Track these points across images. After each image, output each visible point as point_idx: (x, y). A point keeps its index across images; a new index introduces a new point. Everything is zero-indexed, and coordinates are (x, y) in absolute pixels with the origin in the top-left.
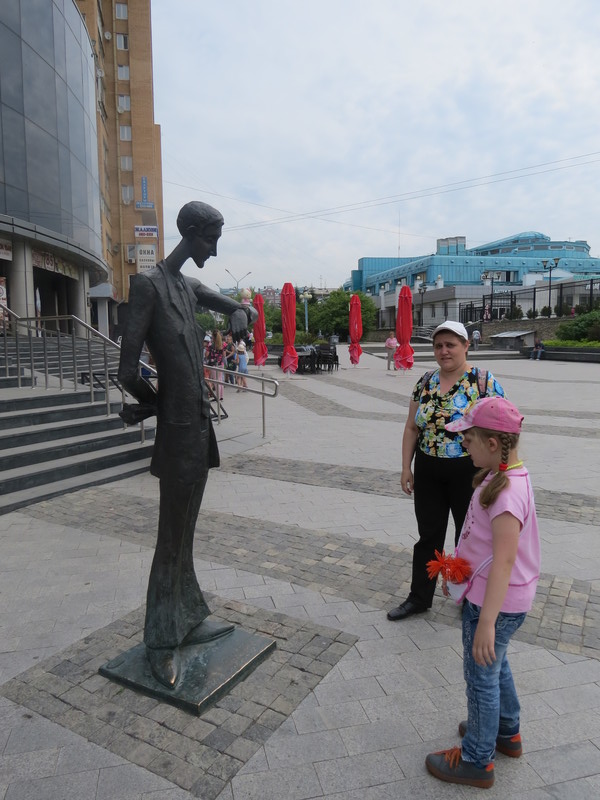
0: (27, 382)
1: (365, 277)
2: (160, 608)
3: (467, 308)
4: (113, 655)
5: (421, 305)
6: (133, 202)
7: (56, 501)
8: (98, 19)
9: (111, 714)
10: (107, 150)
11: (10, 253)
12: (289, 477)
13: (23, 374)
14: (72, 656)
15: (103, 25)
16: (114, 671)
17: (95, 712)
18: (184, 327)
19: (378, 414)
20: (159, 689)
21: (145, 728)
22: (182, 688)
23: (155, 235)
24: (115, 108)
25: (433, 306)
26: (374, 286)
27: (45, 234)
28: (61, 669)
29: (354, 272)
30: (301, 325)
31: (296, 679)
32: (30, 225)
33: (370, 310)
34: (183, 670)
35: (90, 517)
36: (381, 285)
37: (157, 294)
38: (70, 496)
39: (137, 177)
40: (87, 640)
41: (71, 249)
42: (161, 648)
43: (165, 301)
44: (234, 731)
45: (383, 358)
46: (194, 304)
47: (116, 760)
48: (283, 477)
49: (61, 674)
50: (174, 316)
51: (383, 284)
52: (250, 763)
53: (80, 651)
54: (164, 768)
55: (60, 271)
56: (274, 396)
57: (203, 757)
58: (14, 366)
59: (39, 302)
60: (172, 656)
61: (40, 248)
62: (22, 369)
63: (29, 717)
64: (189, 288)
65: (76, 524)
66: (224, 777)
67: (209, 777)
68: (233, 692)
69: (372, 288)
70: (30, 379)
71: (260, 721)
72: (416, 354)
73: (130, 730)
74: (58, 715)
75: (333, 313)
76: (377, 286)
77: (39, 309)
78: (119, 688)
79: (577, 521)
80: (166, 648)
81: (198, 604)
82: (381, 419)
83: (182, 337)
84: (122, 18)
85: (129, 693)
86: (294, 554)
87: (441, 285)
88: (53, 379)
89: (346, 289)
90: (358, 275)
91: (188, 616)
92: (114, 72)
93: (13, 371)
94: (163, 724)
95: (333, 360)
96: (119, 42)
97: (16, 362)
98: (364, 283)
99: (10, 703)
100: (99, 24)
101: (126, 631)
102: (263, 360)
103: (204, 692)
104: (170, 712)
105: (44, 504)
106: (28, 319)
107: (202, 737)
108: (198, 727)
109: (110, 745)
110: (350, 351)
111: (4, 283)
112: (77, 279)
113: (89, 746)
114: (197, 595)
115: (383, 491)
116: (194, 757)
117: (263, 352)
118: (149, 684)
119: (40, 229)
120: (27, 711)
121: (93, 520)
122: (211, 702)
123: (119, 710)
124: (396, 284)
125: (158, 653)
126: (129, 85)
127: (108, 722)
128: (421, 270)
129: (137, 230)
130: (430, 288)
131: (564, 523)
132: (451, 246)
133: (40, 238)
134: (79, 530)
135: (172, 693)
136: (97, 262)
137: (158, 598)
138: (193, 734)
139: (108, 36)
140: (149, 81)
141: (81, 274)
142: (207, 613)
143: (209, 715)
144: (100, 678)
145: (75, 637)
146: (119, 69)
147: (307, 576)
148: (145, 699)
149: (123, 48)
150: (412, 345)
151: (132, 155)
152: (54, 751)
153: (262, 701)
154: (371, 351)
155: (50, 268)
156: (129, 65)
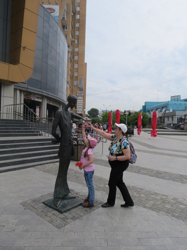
0: (40, 135)
1: (146, 108)
2: (57, 188)
3: (180, 119)
4: (46, 200)
5: (164, 117)
6: (77, 85)
7: (43, 166)
8: (71, 35)
9: (43, 211)
10: (71, 70)
11: (41, 100)
12: (105, 165)
13: (39, 133)
14: (38, 199)
15: (72, 37)
16: (46, 203)
17: (39, 210)
18: (67, 123)
19: (139, 150)
20: (55, 207)
21: (49, 214)
22: (60, 208)
23: (83, 94)
24: (74, 59)
25: (168, 117)
26: (150, 111)
27: (51, 95)
28: (34, 201)
29: (143, 106)
30: (125, 122)
31: (87, 210)
32: (47, 93)
33: (147, 118)
34: (61, 204)
35: (50, 170)
36: (152, 110)
37: (61, 115)
38: (46, 165)
39: (79, 78)
40: (41, 196)
41: (57, 99)
42: (57, 198)
43: (63, 117)
44: (69, 218)
45: (149, 133)
46: (70, 117)
47: (41, 219)
48: (103, 165)
49: (34, 202)
50: (65, 120)
51: (153, 110)
52: (70, 224)
53: (39, 198)
54: (51, 222)
55: (54, 105)
56: (105, 142)
57: (60, 221)
58: (38, 130)
59: (48, 113)
60: (59, 200)
61: (49, 99)
62: (40, 131)
63: (25, 209)
64: (70, 114)
65: (46, 172)
66: (63, 225)
67: (60, 225)
68: (71, 210)
69: (149, 111)
70: (41, 134)
71: (75, 217)
72: (158, 132)
73: (46, 214)
74: (31, 209)
75: (135, 119)
76: (151, 111)
77: (48, 115)
78: (46, 206)
79: (185, 183)
80: (58, 198)
81: (67, 190)
82: (140, 151)
83: (66, 125)
84: (77, 34)
85: (48, 207)
86: (98, 184)
87: (171, 111)
88: (47, 134)
89: (141, 111)
90: (144, 107)
91: (64, 192)
92: (74, 49)
93: (37, 132)
94: (54, 214)
95: (132, 133)
96: (76, 41)
97: (38, 129)
98: (146, 109)
99: (22, 206)
100: (71, 37)
101: (51, 195)
102: (111, 132)
103: (64, 209)
104: (56, 212)
105: (39, 166)
106: (44, 118)
107: (61, 218)
108: (61, 216)
109: (41, 216)
110: (138, 131)
111: (39, 108)
112: (59, 107)
113: (36, 216)
114: (67, 187)
115: (130, 171)
116: (58, 221)
117: (111, 130)
118: (52, 206)
119: (49, 93)
120: (25, 208)
121: (50, 171)
122: (65, 211)
123: (45, 210)
124: (157, 110)
125: (56, 199)
126: (78, 53)
127: (42, 212)
128: (165, 106)
129: (78, 93)
130: (167, 112)
131: (180, 183)
132: (176, 98)
133: (49, 96)
134: (46, 173)
135: (57, 208)
136: (64, 102)
137: (57, 186)
138: (59, 217)
139: (73, 40)
140: (84, 51)
141: (60, 106)
142: (69, 192)
143: (64, 214)
144: (42, 204)
145: (39, 195)
146: (76, 48)
147: (100, 189)
148: (51, 209)
149: (77, 43)
150: (156, 129)
151: (78, 72)
152: (29, 216)
153: (77, 213)
154: (145, 131)
155: (51, 104)
156: (78, 47)
